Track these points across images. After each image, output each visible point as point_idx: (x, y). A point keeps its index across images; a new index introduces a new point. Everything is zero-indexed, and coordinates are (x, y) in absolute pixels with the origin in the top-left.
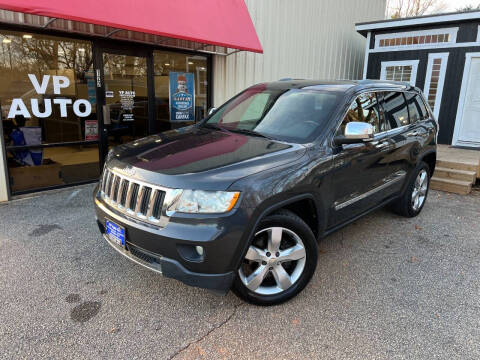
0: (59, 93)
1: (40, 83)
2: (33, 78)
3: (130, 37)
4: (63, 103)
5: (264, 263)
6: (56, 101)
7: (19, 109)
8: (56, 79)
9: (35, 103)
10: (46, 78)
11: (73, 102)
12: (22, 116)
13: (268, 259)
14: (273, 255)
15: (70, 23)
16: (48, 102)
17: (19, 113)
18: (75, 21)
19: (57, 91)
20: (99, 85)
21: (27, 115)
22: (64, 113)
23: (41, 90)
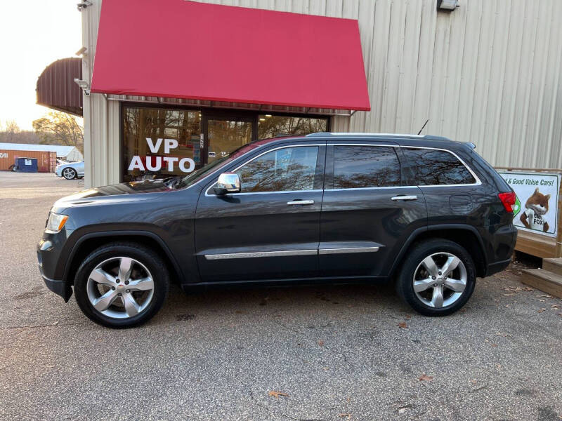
0: (168, 152)
1: (154, 145)
2: (149, 141)
3: (234, 106)
4: (171, 161)
5: (114, 288)
6: (165, 159)
7: (137, 163)
8: (167, 141)
9: (149, 159)
10: (159, 141)
11: (179, 160)
12: (138, 169)
13: (116, 285)
14: (122, 283)
15: (180, 100)
16: (159, 160)
17: (137, 167)
18: (184, 99)
19: (167, 151)
20: (202, 146)
21: (142, 169)
22: (171, 169)
23: (154, 150)
